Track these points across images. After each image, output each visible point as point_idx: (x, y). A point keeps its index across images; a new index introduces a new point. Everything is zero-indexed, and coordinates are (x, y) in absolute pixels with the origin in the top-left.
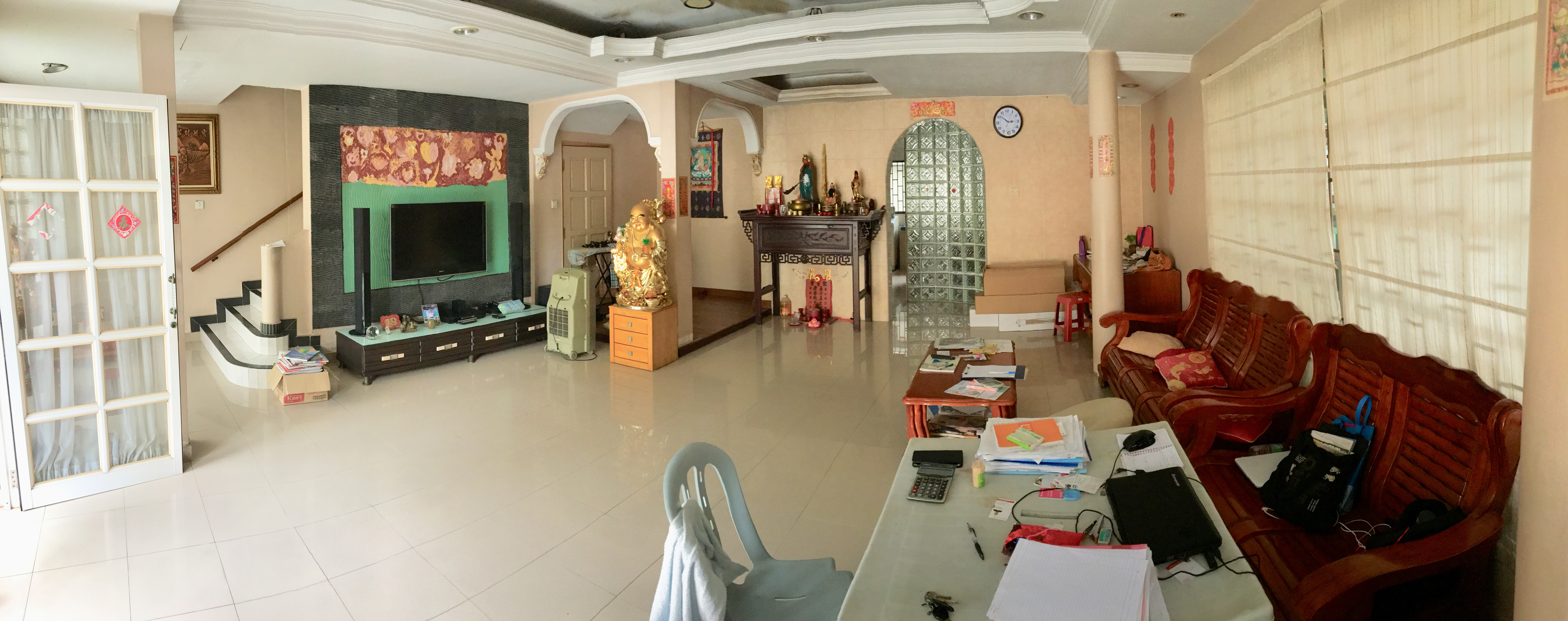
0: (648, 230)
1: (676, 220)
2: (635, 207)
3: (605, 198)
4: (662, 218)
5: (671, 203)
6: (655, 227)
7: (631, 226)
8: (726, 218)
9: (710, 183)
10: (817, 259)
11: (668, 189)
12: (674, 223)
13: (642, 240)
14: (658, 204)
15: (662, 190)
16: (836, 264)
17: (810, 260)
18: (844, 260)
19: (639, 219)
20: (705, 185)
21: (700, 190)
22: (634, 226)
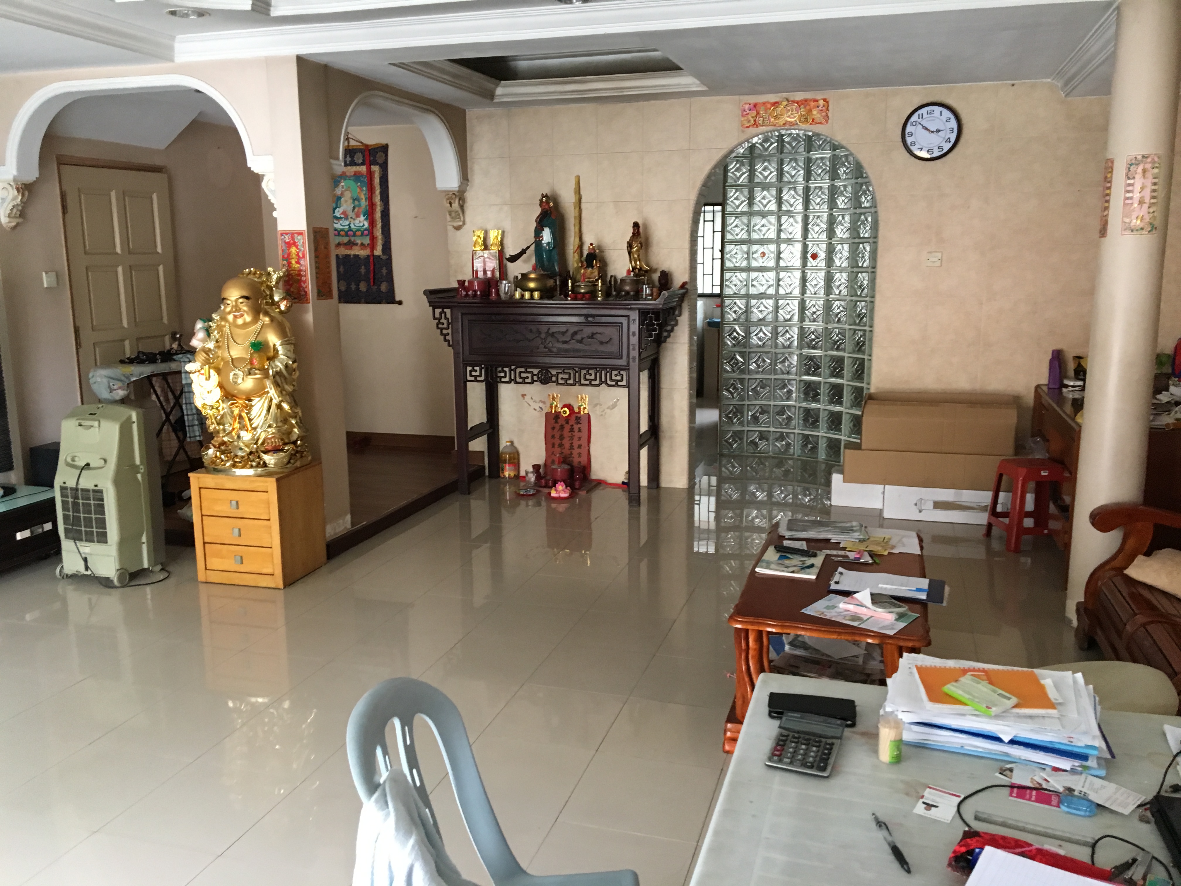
0: (259, 324)
1: (310, 305)
2: (230, 283)
3: (161, 268)
4: (285, 302)
5: (299, 275)
6: (272, 319)
7: (224, 318)
8: (400, 303)
9: (367, 241)
10: (566, 376)
11: (293, 250)
12: (306, 311)
13: (247, 343)
14: (275, 277)
15: (280, 252)
16: (599, 385)
17: (554, 379)
18: (614, 378)
19: (241, 306)
20: (356, 244)
21: (348, 252)
22: (230, 317)
